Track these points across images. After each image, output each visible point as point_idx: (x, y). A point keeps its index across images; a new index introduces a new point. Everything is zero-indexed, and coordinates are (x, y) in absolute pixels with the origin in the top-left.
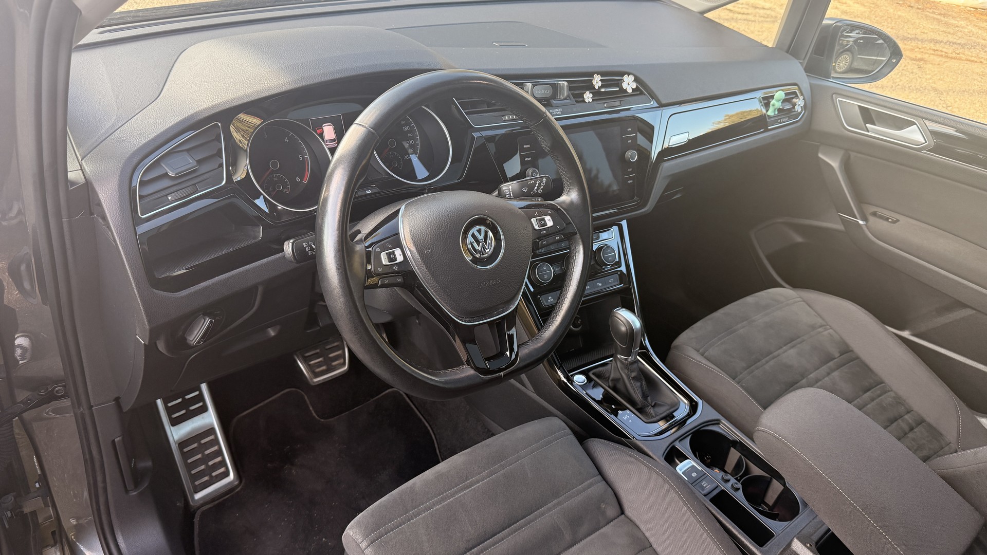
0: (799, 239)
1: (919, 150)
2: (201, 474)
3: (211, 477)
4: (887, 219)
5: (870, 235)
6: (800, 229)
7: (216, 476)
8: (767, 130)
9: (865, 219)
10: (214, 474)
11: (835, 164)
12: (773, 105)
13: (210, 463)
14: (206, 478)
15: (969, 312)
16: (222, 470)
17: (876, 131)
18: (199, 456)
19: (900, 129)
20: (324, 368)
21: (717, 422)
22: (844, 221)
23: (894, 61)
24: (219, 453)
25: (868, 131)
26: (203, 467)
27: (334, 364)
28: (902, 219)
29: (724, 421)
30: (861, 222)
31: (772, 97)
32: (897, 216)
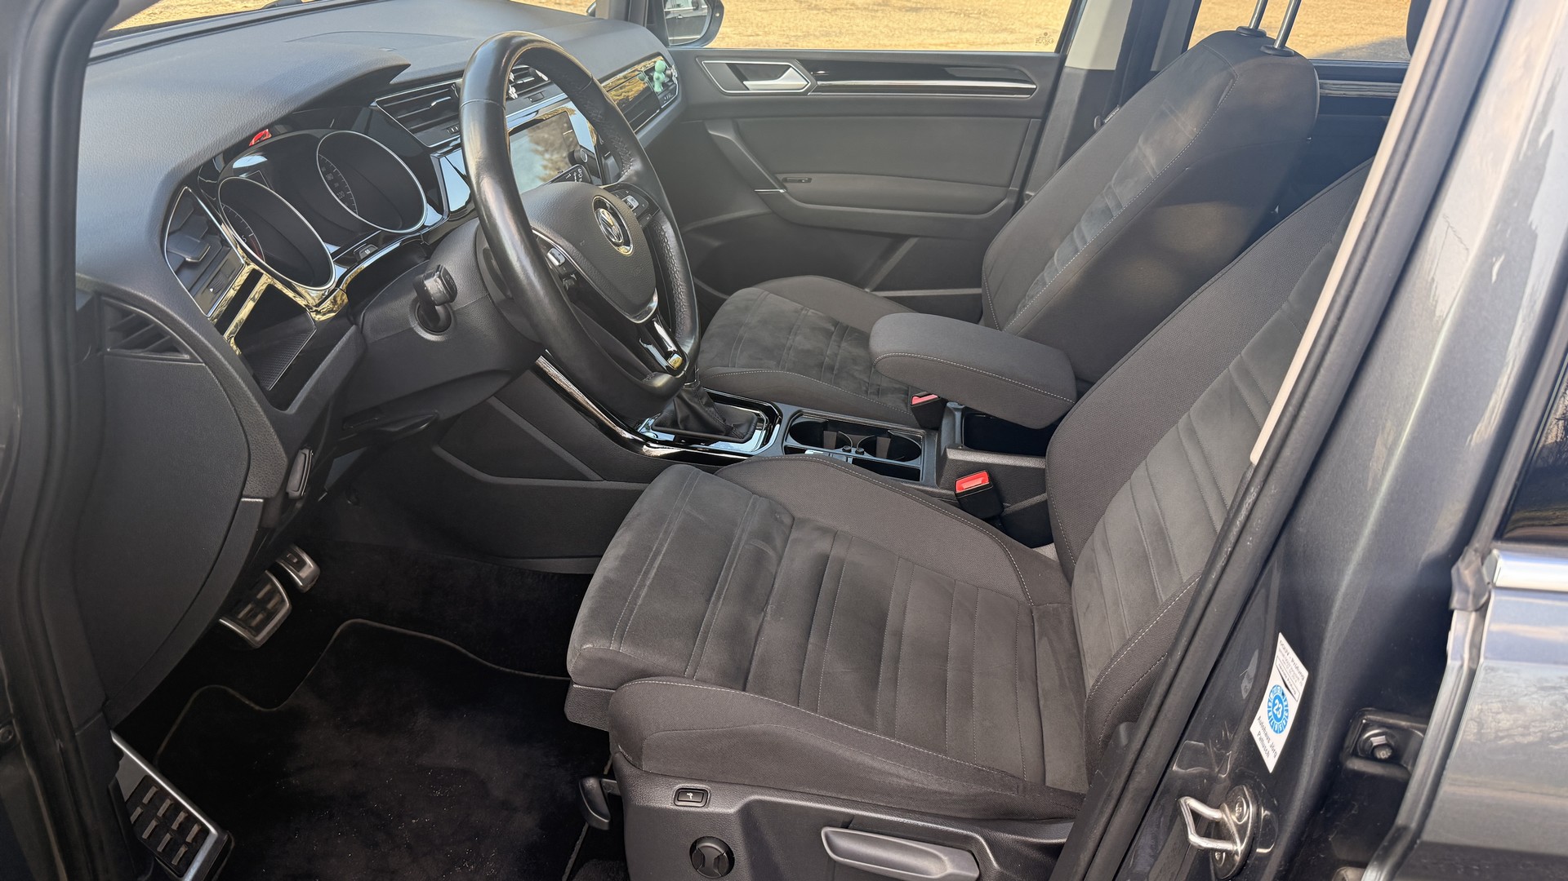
0: (716, 243)
1: (805, 93)
2: (172, 848)
3: (188, 844)
4: (800, 181)
5: (795, 201)
6: (712, 230)
7: (195, 839)
8: (662, 110)
9: (783, 187)
10: (189, 839)
11: (729, 136)
12: (658, 79)
13: (175, 826)
14: (183, 850)
15: (912, 242)
16: (196, 828)
17: (754, 85)
18: (154, 823)
19: (776, 77)
20: (260, 617)
21: (799, 414)
22: (764, 199)
23: (718, 15)
24: (178, 807)
25: (748, 90)
26: (168, 837)
27: (270, 606)
28: (814, 176)
29: (805, 410)
30: (781, 191)
31: (653, 69)
32: (810, 176)
